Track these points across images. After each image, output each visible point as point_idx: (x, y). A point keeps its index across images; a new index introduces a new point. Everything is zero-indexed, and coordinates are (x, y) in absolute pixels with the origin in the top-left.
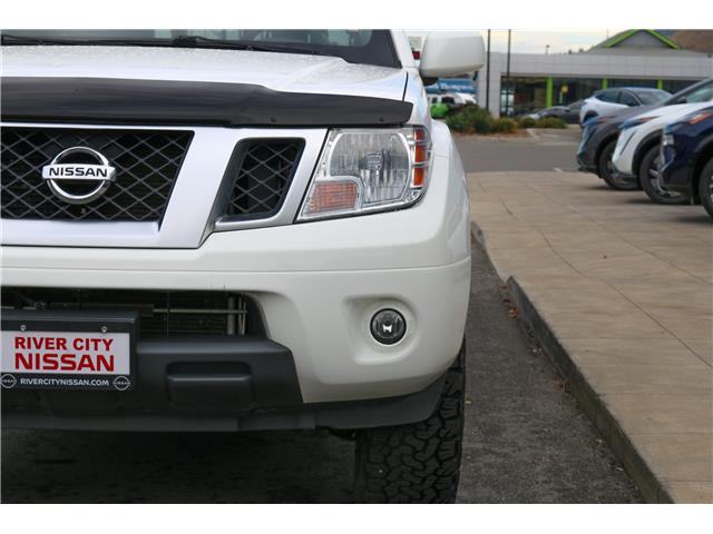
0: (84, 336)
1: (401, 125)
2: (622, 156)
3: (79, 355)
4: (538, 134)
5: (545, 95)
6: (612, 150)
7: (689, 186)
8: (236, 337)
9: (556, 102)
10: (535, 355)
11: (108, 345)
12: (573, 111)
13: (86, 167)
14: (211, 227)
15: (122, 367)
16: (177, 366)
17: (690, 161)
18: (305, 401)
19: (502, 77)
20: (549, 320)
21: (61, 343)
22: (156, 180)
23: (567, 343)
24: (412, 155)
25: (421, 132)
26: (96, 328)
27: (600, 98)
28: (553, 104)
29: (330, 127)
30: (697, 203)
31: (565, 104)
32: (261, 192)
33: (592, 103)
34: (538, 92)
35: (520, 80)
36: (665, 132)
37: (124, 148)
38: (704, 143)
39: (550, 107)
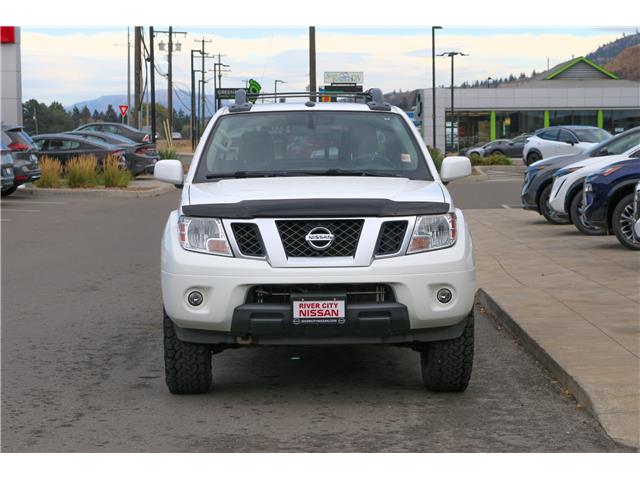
0: (327, 302)
1: (444, 213)
2: (557, 199)
3: (325, 310)
4: (484, 171)
5: (488, 128)
6: (549, 192)
7: (605, 222)
8: (380, 302)
9: (500, 136)
10: (499, 331)
11: (336, 305)
12: (517, 145)
13: (323, 235)
14: (374, 258)
15: (342, 314)
16: (363, 313)
17: (605, 203)
18: (412, 327)
19: (446, 112)
20: (507, 310)
21: (318, 305)
22: (350, 240)
23: (518, 320)
24: (450, 225)
25: (453, 215)
26: (331, 299)
27: (541, 136)
28: (497, 138)
29: (417, 215)
30: (612, 234)
31: (509, 137)
32: (392, 243)
33: (534, 141)
34: (481, 124)
35: (464, 114)
36: (586, 181)
37: (336, 227)
38: (615, 189)
39: (494, 140)
